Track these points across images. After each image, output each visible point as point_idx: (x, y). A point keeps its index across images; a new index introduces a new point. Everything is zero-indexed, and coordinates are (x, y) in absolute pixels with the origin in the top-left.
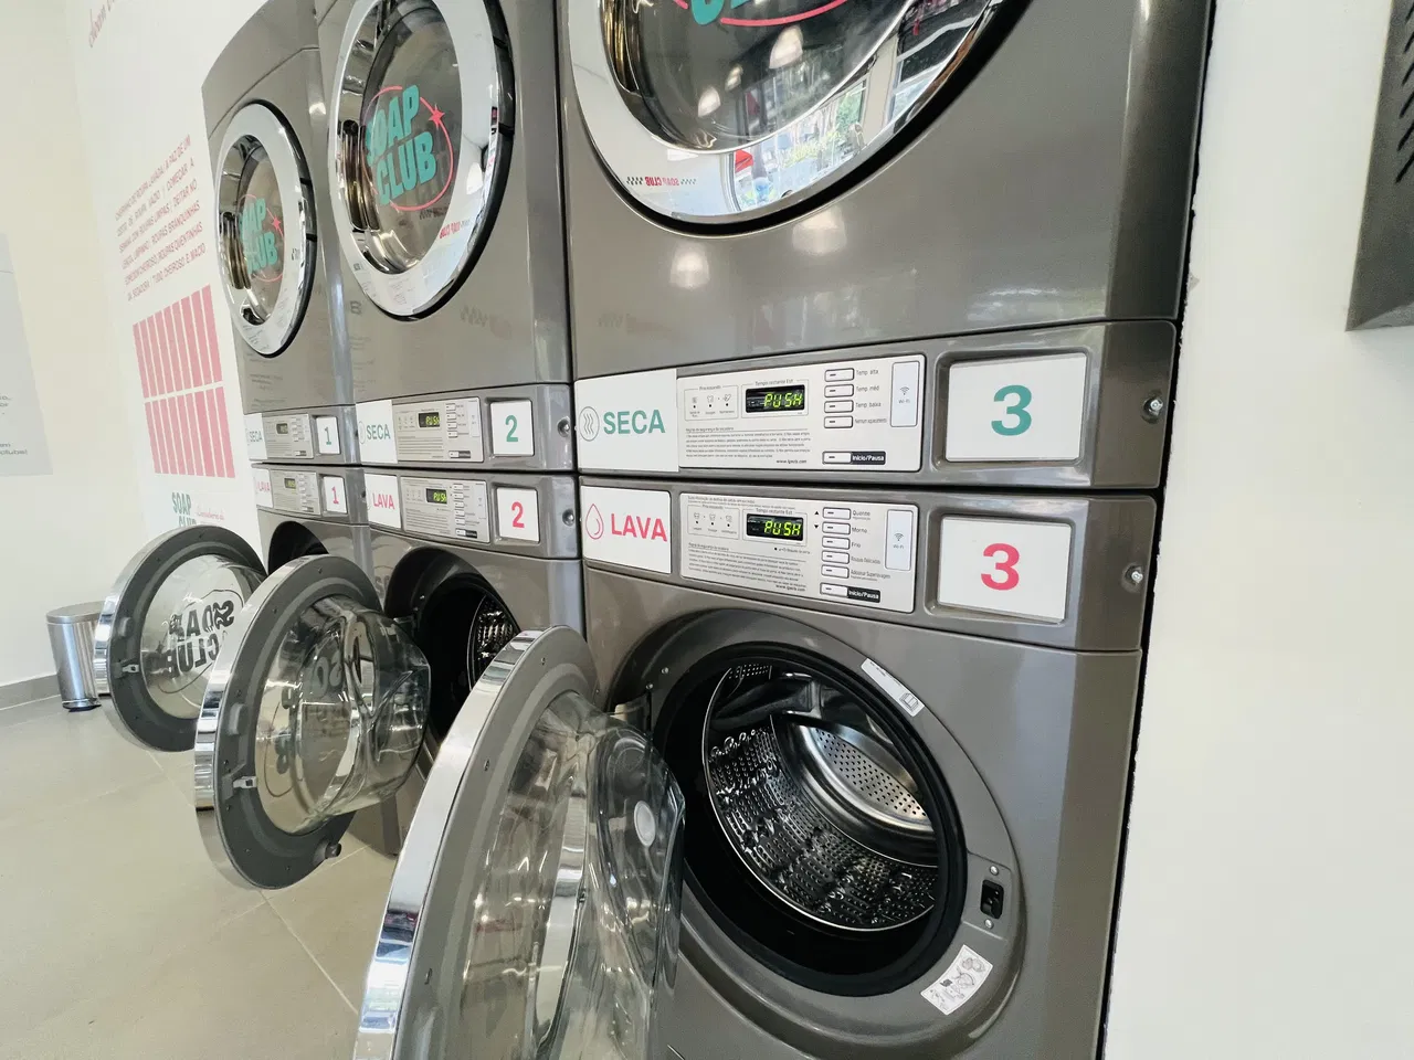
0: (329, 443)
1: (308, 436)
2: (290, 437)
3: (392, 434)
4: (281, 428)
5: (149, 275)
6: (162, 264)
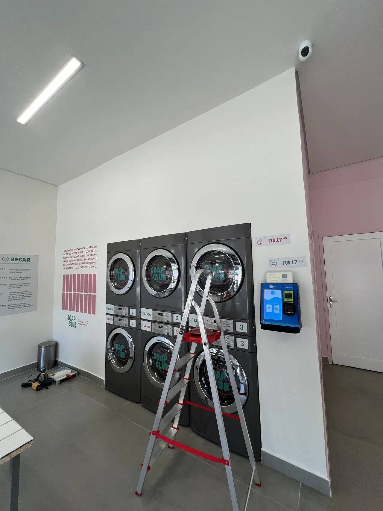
0: (133, 313)
1: (127, 312)
2: (122, 311)
3: (151, 315)
4: (119, 308)
5: (74, 266)
6: (79, 266)
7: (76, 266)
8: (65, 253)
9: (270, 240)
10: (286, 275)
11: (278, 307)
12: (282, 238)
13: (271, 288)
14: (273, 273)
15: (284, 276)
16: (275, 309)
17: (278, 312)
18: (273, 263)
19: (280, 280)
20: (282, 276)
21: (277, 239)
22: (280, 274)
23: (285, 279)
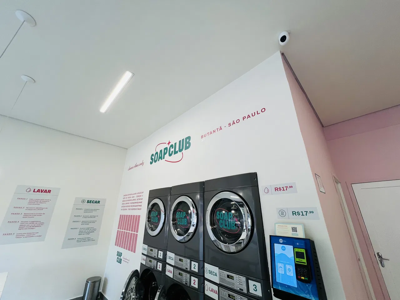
0: (160, 256)
1: (157, 254)
2: (153, 252)
3: (174, 259)
4: (151, 250)
5: (127, 208)
6: (131, 208)
7: (129, 208)
8: (124, 197)
9: (276, 189)
10: (296, 228)
11: (291, 268)
12: (287, 187)
13: (281, 242)
14: (282, 225)
15: (294, 230)
16: (287, 271)
17: (292, 275)
18: (282, 213)
19: (290, 234)
20: (292, 229)
21: (283, 187)
22: (290, 227)
23: (295, 232)
